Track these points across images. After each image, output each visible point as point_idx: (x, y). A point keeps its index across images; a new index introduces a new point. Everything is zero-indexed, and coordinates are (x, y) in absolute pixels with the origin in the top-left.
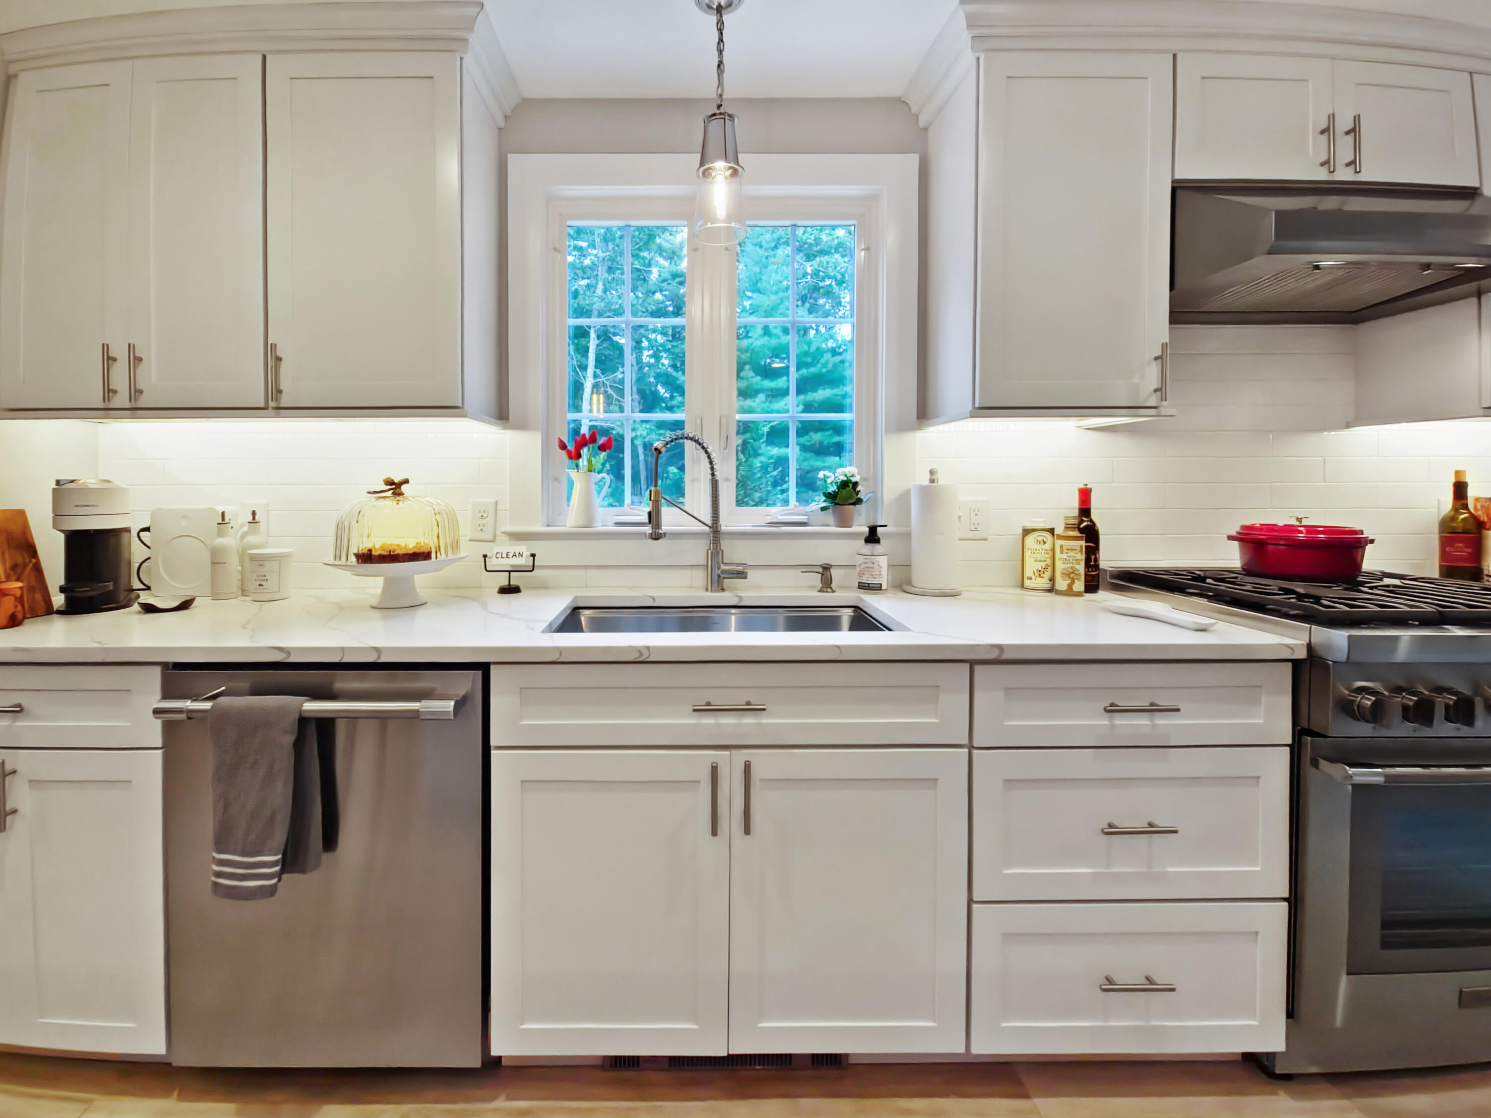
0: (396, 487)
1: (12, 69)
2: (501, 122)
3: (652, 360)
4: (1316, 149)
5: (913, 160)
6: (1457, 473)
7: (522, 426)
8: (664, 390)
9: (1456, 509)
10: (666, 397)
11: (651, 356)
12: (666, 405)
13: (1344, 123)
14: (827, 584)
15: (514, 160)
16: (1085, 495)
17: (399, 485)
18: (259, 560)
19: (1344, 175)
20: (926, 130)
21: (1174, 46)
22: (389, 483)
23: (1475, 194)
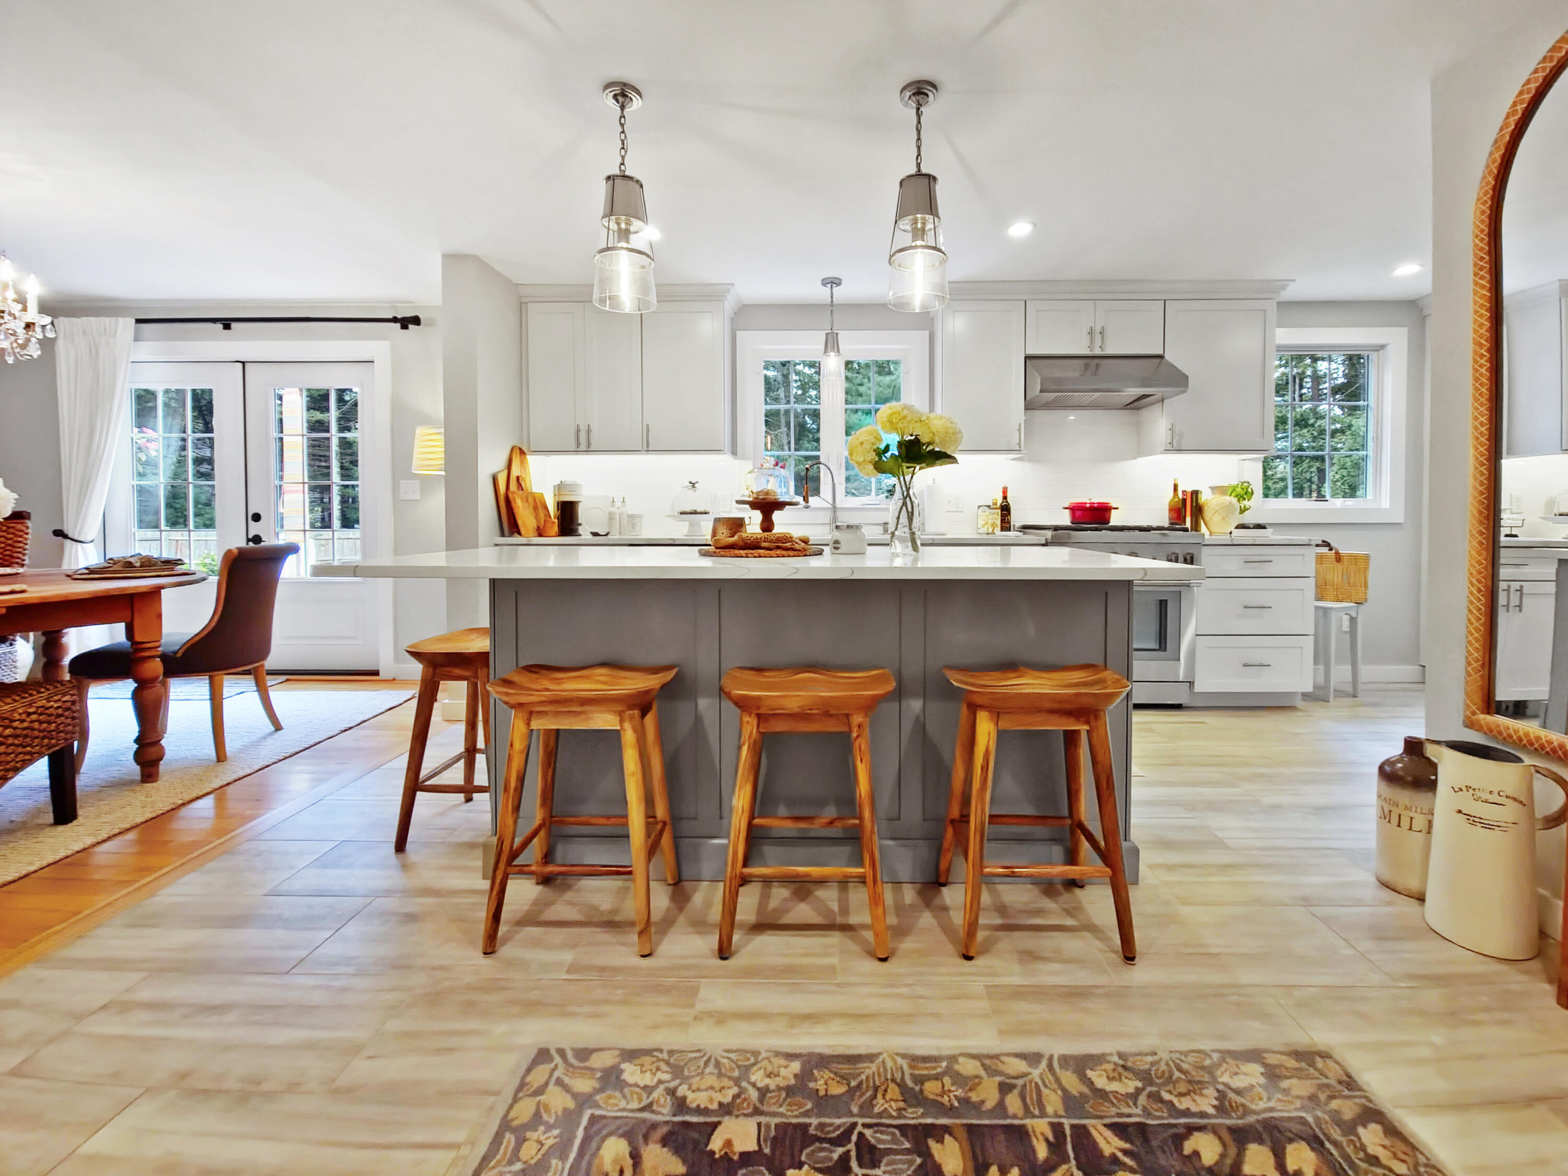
0: (693, 485)
1: (524, 300)
2: (733, 315)
3: (800, 392)
4: (1086, 341)
5: (927, 332)
6: (1175, 480)
7: (744, 458)
8: (811, 422)
9: (1174, 497)
10: (814, 428)
11: (798, 388)
12: (813, 437)
13: (1098, 329)
15: (739, 334)
16: (1005, 491)
17: (694, 484)
18: (631, 517)
19: (1098, 352)
20: (933, 319)
21: (1025, 297)
22: (691, 483)
23: (1161, 357)
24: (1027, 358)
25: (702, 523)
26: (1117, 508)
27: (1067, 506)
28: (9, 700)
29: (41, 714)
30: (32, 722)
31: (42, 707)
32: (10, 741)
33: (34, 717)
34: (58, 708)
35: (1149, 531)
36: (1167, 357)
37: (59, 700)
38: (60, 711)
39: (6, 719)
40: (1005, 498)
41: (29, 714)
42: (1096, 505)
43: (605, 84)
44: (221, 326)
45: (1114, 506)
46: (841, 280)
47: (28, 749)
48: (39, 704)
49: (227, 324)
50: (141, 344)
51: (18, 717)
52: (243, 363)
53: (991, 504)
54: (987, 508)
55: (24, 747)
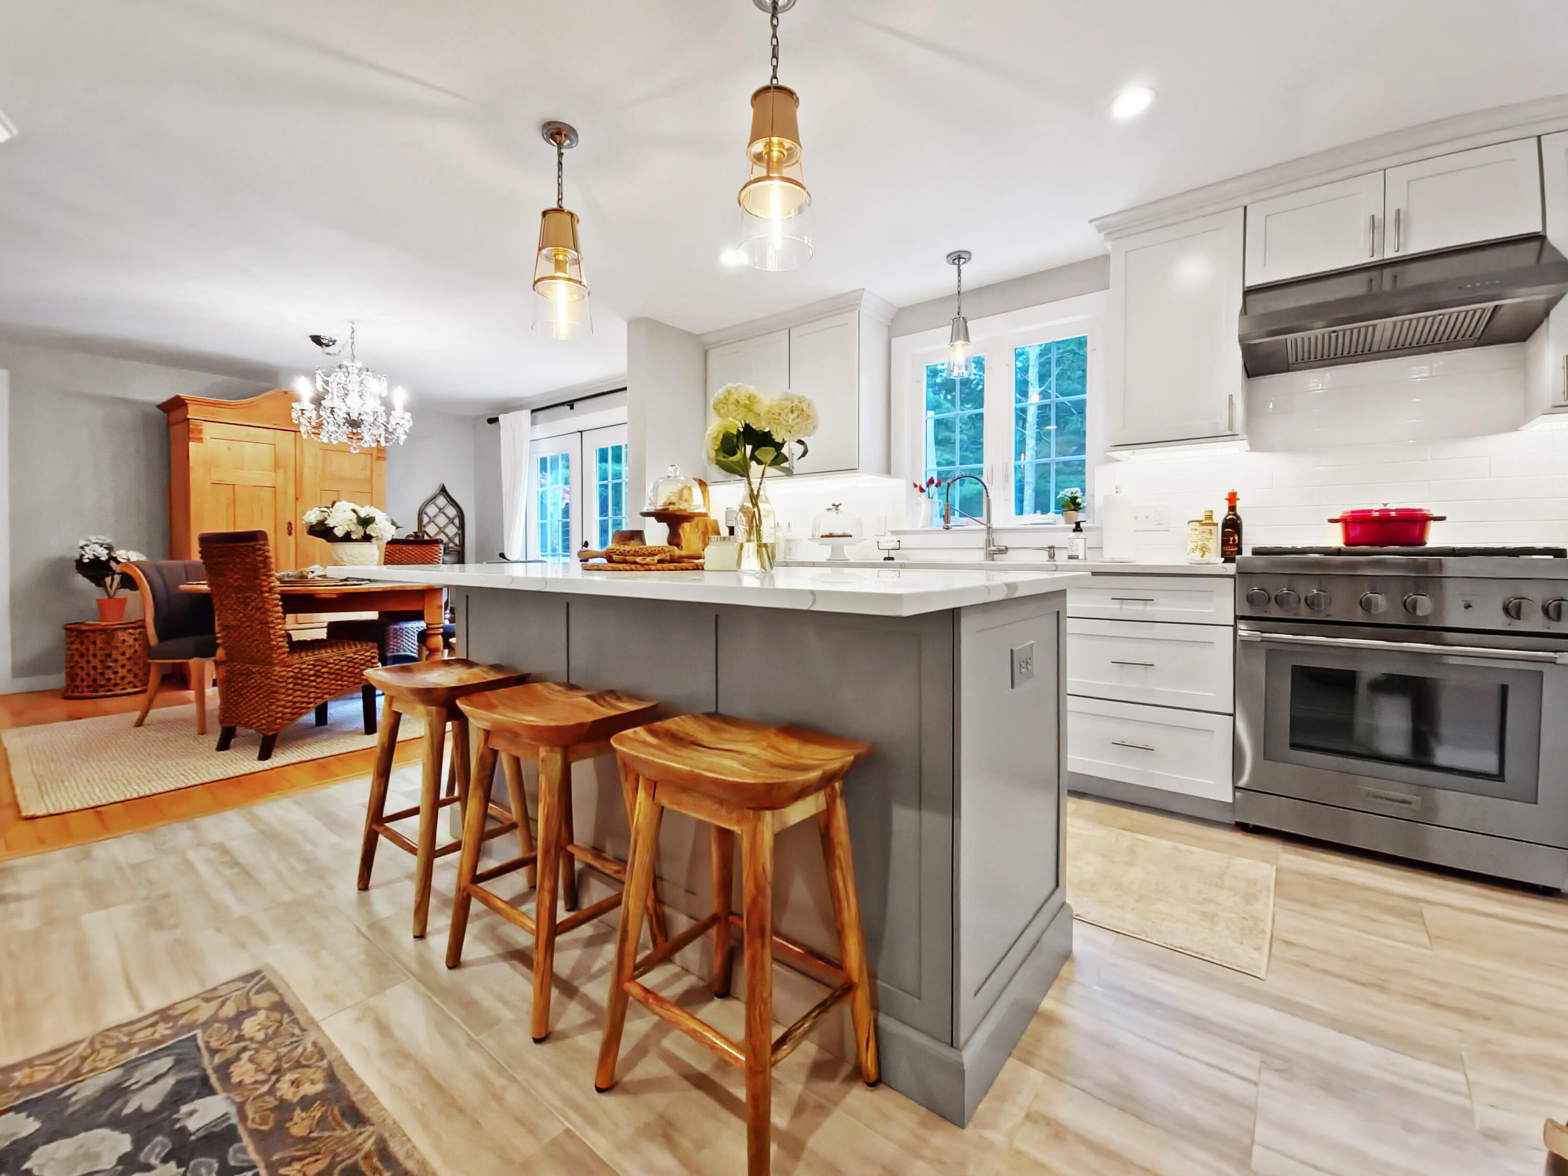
1: (707, 348)
2: (888, 322)
7: (897, 476)
13: (1390, 217)
14: (1052, 557)
16: (1232, 499)
17: (837, 506)
19: (1390, 255)
21: (1244, 201)
22: (834, 505)
23: (1539, 238)
24: (1249, 292)
25: (845, 547)
26: (1442, 519)
27: (1337, 517)
28: (329, 651)
29: (349, 662)
30: (343, 666)
31: (351, 657)
32: (326, 675)
33: (344, 663)
34: (361, 659)
35: (1518, 556)
36: (1551, 236)
37: (363, 655)
38: (362, 662)
39: (325, 662)
40: (1232, 508)
41: (341, 661)
42: (1393, 514)
43: (543, 123)
44: (569, 407)
45: (1436, 515)
46: (969, 253)
47: (340, 682)
48: (348, 655)
49: (571, 404)
50: (537, 427)
51: (332, 661)
52: (581, 432)
53: (1203, 518)
54: (1197, 524)
55: (337, 681)
